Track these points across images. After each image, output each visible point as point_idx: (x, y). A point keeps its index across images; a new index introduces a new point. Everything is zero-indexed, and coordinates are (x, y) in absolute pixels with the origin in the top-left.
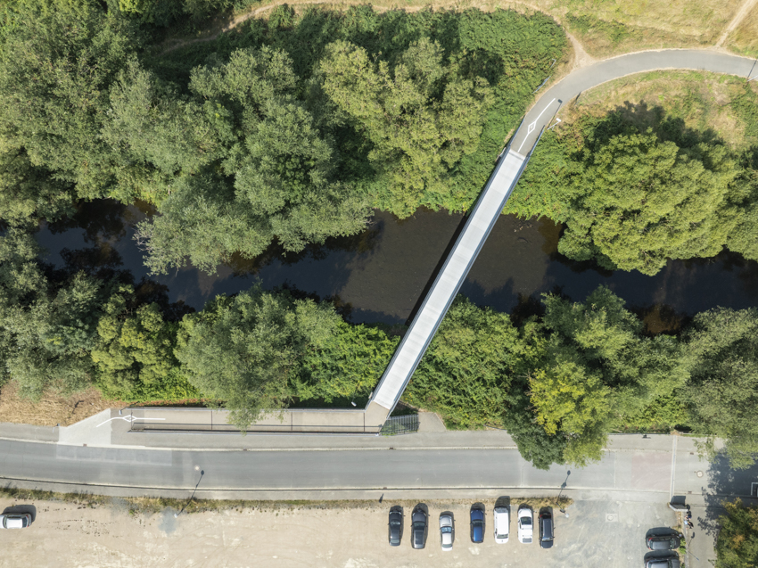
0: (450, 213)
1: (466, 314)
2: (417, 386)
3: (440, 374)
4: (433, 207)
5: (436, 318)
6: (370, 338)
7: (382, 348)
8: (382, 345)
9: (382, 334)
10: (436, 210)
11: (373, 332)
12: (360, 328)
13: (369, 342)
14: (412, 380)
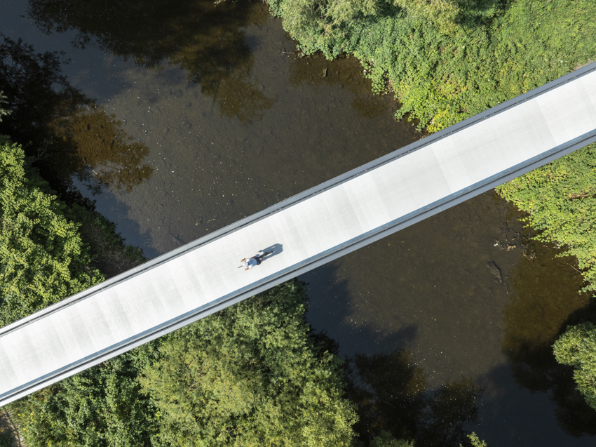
0: (398, 115)
1: (269, 340)
2: (57, 409)
3: (120, 425)
4: (375, 77)
5: (191, 302)
6: (39, 235)
7: (38, 277)
8: (48, 270)
9: (73, 246)
10: (376, 87)
11: (59, 227)
12: (41, 200)
13: (25, 241)
14: (56, 388)
